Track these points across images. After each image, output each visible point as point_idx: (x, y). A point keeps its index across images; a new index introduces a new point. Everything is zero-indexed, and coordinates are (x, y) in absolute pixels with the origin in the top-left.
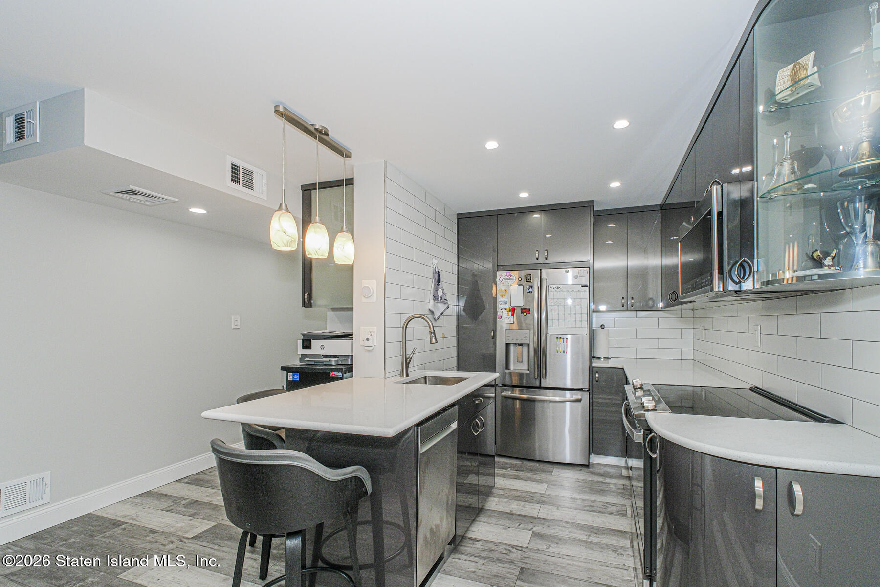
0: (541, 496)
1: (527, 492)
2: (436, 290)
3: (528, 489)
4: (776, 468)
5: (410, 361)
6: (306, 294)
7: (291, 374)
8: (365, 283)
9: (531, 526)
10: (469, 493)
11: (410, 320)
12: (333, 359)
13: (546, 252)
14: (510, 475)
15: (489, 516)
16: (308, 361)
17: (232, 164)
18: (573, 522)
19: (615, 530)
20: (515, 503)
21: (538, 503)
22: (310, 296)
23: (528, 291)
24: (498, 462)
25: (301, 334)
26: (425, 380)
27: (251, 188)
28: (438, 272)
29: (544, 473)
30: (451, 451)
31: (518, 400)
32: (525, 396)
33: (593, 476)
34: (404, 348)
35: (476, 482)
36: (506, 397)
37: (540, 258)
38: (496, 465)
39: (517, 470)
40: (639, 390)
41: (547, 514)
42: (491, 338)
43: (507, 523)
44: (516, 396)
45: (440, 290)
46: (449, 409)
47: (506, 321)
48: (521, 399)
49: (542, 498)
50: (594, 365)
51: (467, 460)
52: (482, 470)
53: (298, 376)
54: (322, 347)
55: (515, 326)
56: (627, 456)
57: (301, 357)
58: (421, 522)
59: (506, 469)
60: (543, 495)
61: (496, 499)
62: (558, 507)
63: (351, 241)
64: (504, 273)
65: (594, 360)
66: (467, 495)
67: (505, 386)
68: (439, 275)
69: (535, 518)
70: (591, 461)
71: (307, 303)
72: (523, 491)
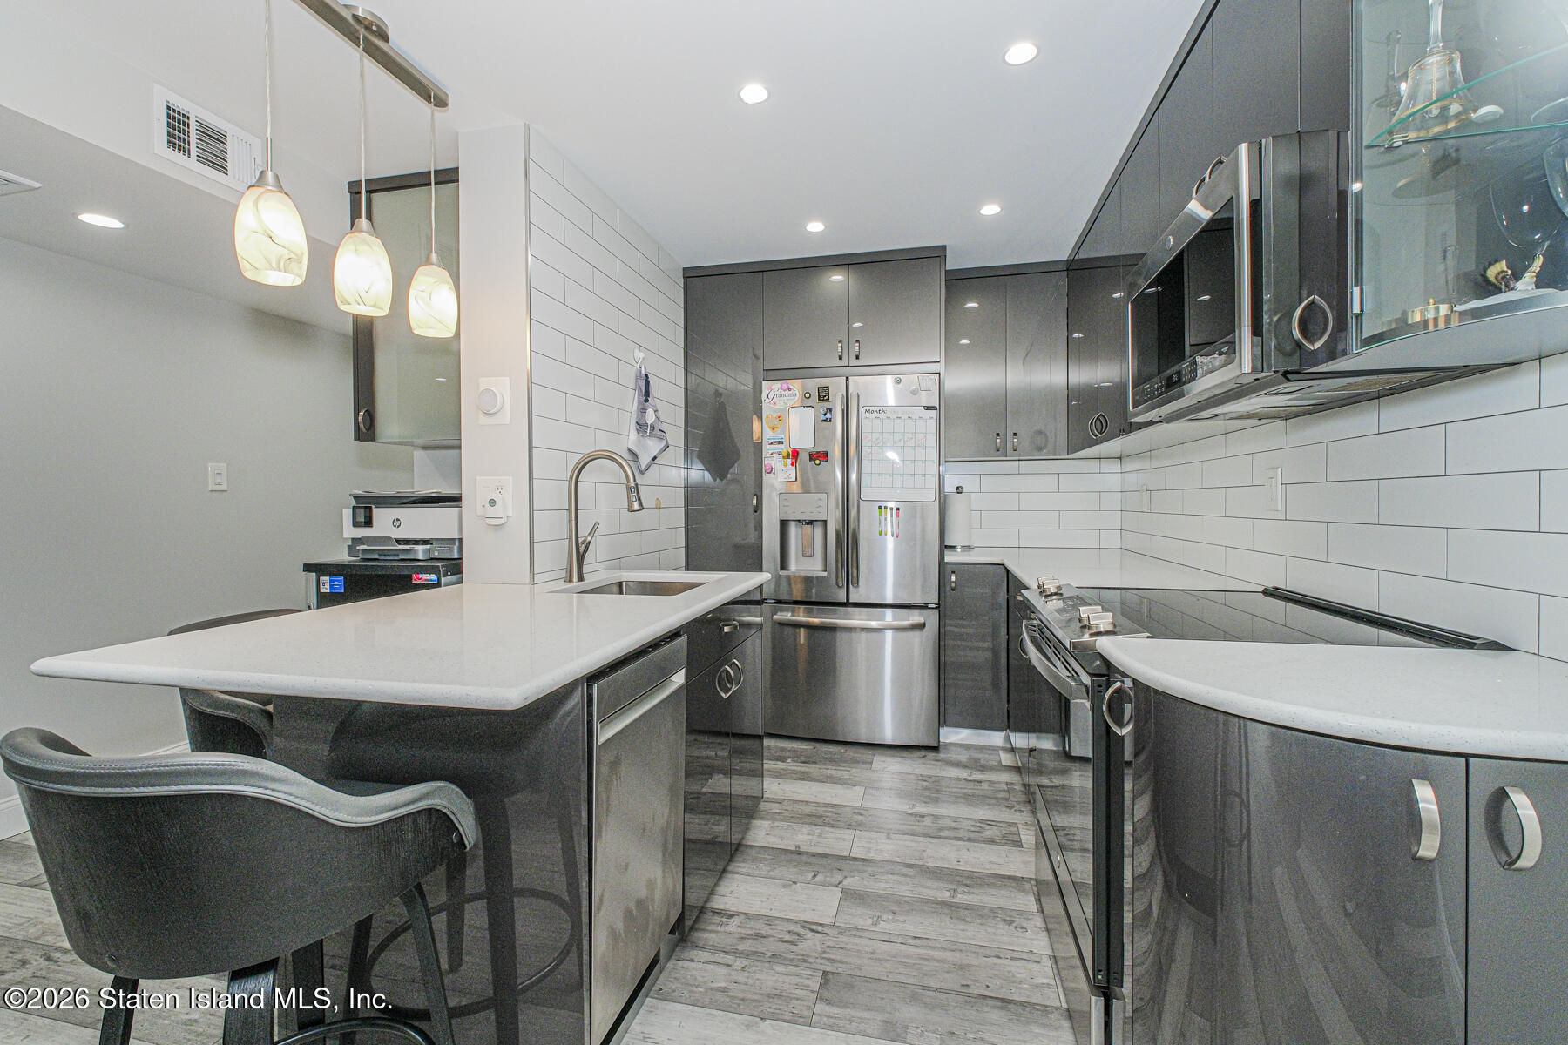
0: (855, 813)
1: (826, 805)
2: (643, 411)
3: (829, 800)
4: (1466, 756)
5: (587, 548)
6: (361, 413)
7: (325, 579)
8: (485, 383)
9: (838, 877)
10: (713, 813)
13: (857, 344)
14: (793, 772)
15: (754, 860)
16: (364, 551)
17: (169, 108)
18: (921, 863)
19: (1004, 877)
20: (804, 830)
21: (849, 826)
22: (371, 417)
23: (823, 417)
24: (769, 747)
25: (350, 495)
26: (620, 587)
27: (223, 169)
28: (647, 375)
29: (855, 765)
30: (673, 731)
31: (802, 630)
32: (816, 621)
33: (951, 769)
34: (574, 522)
35: (726, 790)
36: (782, 624)
37: (845, 357)
38: (765, 754)
39: (804, 762)
40: (1054, 597)
41: (869, 850)
42: (751, 509)
43: (790, 872)
44: (802, 622)
45: (650, 412)
46: (667, 643)
47: (780, 476)
48: (809, 627)
49: (855, 816)
50: (947, 559)
51: (709, 746)
52: (737, 764)
53: (342, 584)
54: (397, 523)
55: (796, 487)
56: (1008, 727)
57: (350, 544)
58: (601, 900)
59: (783, 762)
60: (857, 811)
61: (766, 824)
62: (888, 834)
63: (448, 286)
64: (777, 384)
65: (947, 552)
66: (708, 816)
67: (779, 602)
68: (647, 383)
69: (844, 858)
70: (941, 740)
71: (366, 429)
72: (818, 804)
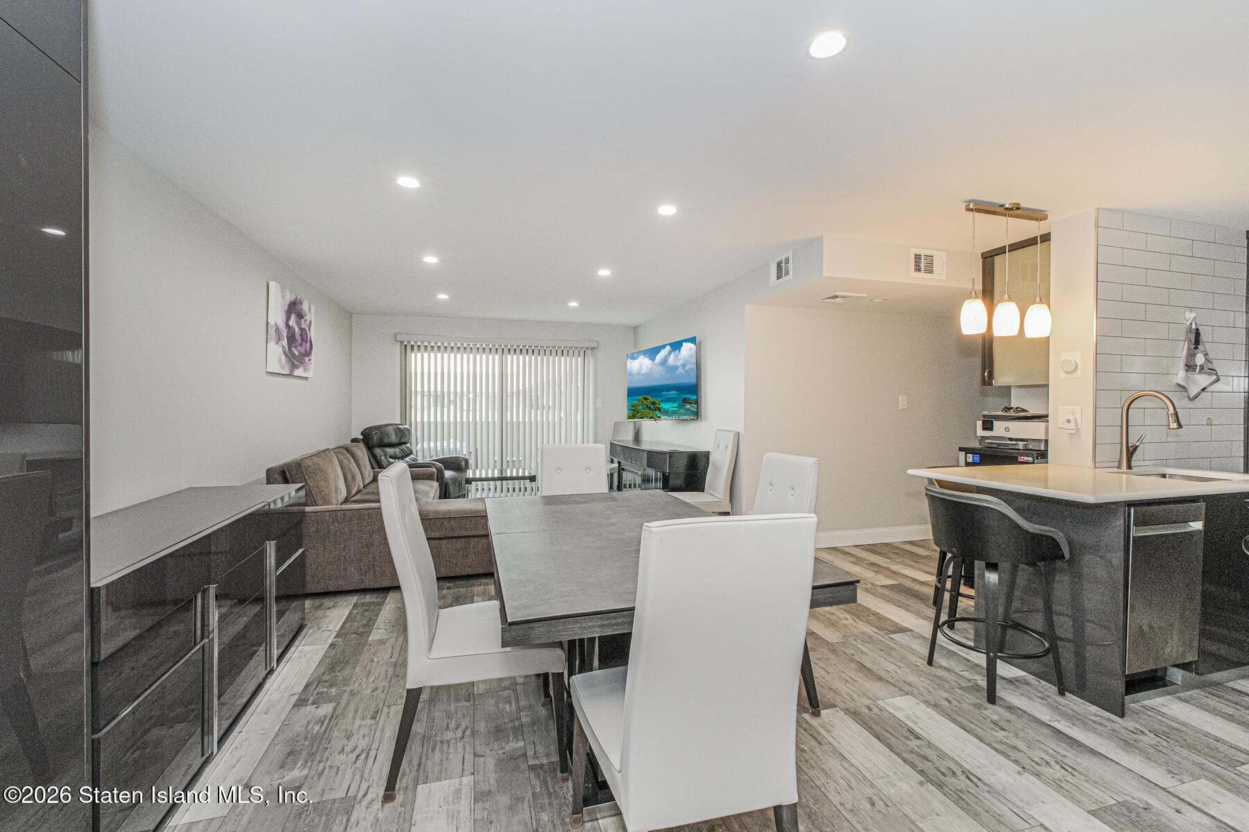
7: (969, 455)
11: (1134, 400)
12: (1021, 443)
53: (978, 457)
